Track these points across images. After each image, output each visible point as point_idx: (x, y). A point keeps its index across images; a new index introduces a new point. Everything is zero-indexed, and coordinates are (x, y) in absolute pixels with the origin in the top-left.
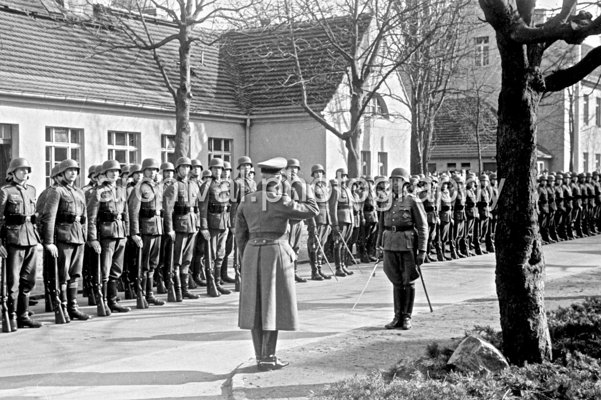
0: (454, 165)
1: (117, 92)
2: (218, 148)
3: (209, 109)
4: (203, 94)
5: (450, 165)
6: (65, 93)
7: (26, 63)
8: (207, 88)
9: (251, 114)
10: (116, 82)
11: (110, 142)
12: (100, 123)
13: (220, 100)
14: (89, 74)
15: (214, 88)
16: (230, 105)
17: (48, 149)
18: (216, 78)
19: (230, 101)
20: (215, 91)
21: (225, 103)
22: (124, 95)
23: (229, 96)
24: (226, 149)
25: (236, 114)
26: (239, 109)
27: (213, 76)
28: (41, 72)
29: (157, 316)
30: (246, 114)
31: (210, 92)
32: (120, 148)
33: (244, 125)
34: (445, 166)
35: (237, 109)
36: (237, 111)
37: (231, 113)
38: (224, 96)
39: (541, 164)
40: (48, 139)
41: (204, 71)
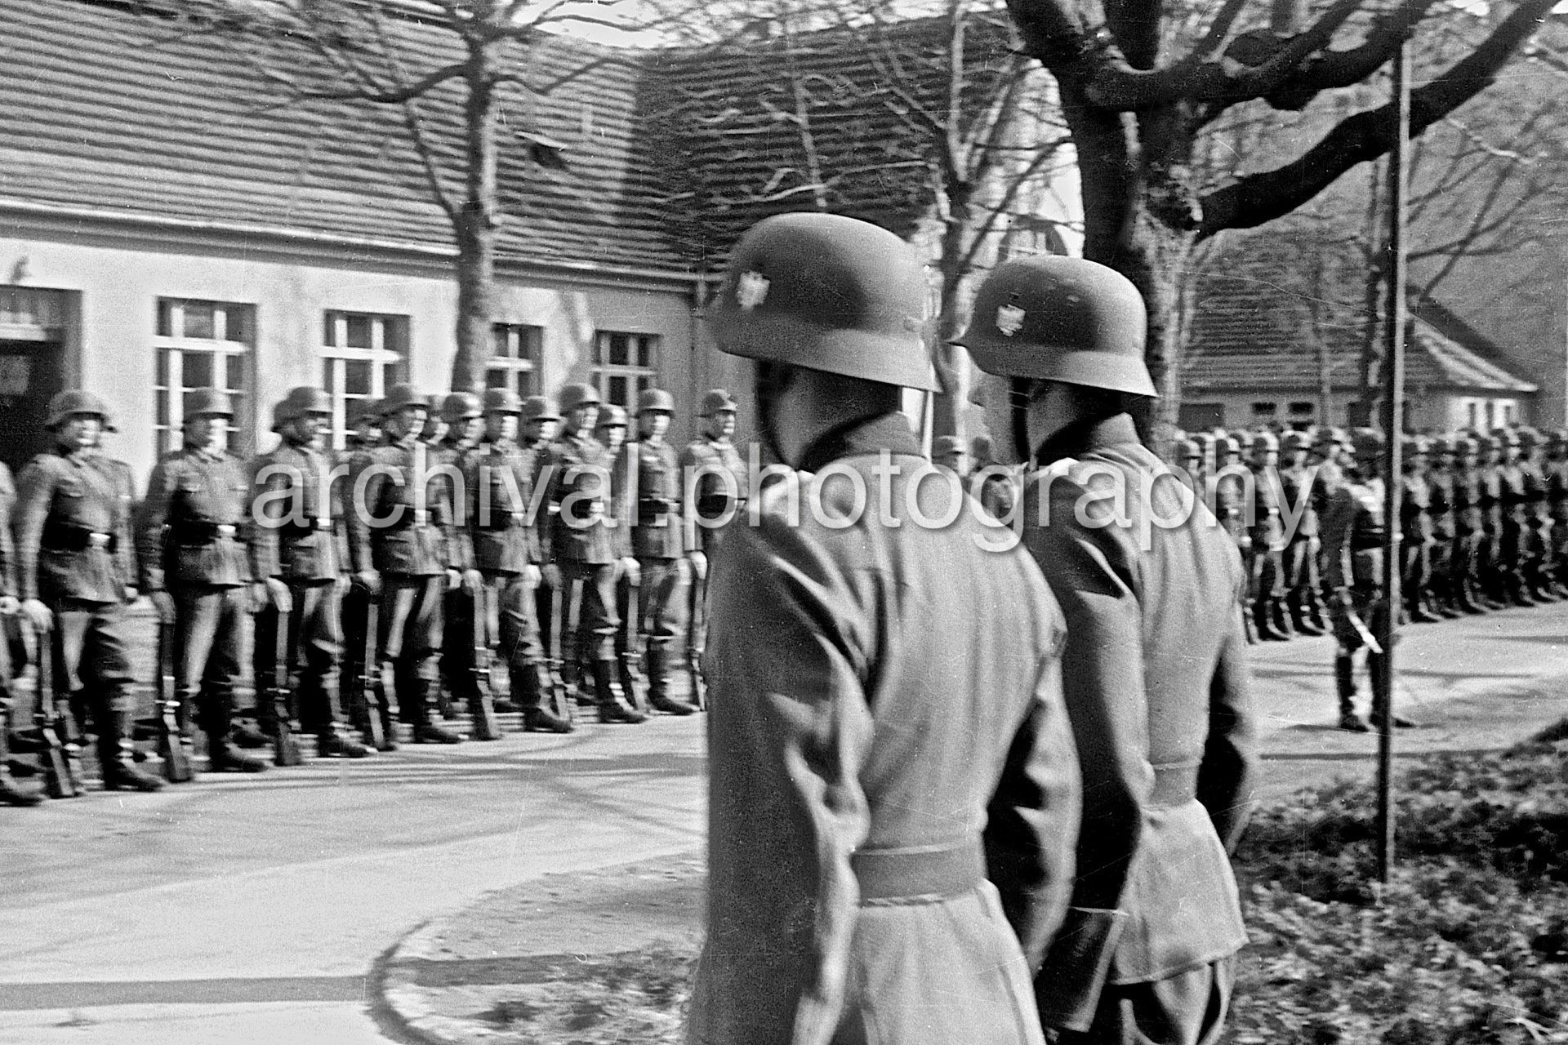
0: (1269, 408)
1: (351, 210)
2: (619, 357)
3: (597, 256)
4: (583, 216)
5: (1260, 408)
6: (209, 212)
7: (109, 132)
8: (597, 201)
9: (711, 271)
10: (353, 184)
11: (329, 340)
12: (305, 289)
13: (628, 233)
14: (278, 162)
15: (616, 202)
16: (653, 246)
17: (162, 355)
18: (620, 175)
19: (655, 235)
20: (614, 208)
21: (640, 240)
22: (367, 216)
23: (650, 223)
24: (643, 362)
25: (668, 269)
26: (676, 256)
27: (613, 168)
28: (148, 157)
30: (694, 271)
31: (604, 211)
32: (358, 354)
33: (690, 299)
34: (1247, 410)
35: (671, 256)
36: (675, 261)
37: (661, 267)
38: (638, 222)
39: (1508, 408)
40: (163, 329)
41: (590, 155)
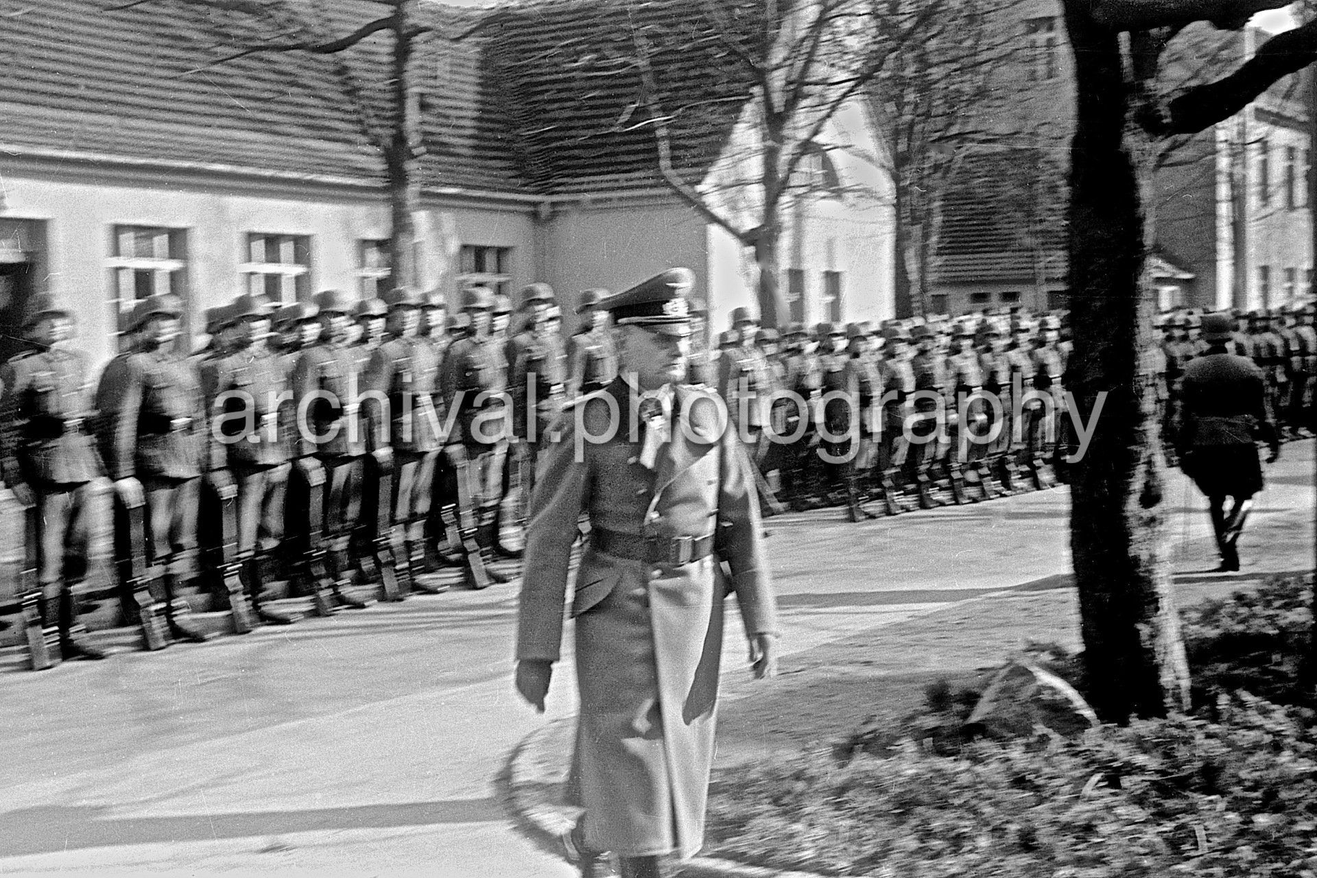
0: (986, 297)
2: (480, 268)
3: (459, 182)
5: (977, 298)
6: (154, 151)
8: (454, 136)
9: (551, 193)
11: (249, 257)
12: (228, 215)
13: (483, 162)
15: (471, 137)
16: (503, 173)
17: (116, 273)
19: (503, 164)
20: (470, 142)
21: (494, 168)
23: (498, 154)
24: (499, 269)
25: (516, 192)
26: (523, 182)
29: (354, 631)
30: (539, 193)
31: (461, 144)
32: (272, 268)
33: (535, 216)
34: (965, 299)
35: (520, 181)
36: (520, 184)
37: (509, 190)
38: (490, 154)
39: (1171, 293)
40: (115, 250)
41: (447, 98)
